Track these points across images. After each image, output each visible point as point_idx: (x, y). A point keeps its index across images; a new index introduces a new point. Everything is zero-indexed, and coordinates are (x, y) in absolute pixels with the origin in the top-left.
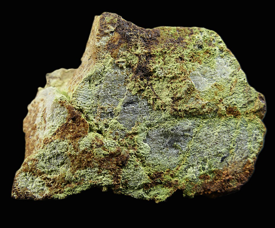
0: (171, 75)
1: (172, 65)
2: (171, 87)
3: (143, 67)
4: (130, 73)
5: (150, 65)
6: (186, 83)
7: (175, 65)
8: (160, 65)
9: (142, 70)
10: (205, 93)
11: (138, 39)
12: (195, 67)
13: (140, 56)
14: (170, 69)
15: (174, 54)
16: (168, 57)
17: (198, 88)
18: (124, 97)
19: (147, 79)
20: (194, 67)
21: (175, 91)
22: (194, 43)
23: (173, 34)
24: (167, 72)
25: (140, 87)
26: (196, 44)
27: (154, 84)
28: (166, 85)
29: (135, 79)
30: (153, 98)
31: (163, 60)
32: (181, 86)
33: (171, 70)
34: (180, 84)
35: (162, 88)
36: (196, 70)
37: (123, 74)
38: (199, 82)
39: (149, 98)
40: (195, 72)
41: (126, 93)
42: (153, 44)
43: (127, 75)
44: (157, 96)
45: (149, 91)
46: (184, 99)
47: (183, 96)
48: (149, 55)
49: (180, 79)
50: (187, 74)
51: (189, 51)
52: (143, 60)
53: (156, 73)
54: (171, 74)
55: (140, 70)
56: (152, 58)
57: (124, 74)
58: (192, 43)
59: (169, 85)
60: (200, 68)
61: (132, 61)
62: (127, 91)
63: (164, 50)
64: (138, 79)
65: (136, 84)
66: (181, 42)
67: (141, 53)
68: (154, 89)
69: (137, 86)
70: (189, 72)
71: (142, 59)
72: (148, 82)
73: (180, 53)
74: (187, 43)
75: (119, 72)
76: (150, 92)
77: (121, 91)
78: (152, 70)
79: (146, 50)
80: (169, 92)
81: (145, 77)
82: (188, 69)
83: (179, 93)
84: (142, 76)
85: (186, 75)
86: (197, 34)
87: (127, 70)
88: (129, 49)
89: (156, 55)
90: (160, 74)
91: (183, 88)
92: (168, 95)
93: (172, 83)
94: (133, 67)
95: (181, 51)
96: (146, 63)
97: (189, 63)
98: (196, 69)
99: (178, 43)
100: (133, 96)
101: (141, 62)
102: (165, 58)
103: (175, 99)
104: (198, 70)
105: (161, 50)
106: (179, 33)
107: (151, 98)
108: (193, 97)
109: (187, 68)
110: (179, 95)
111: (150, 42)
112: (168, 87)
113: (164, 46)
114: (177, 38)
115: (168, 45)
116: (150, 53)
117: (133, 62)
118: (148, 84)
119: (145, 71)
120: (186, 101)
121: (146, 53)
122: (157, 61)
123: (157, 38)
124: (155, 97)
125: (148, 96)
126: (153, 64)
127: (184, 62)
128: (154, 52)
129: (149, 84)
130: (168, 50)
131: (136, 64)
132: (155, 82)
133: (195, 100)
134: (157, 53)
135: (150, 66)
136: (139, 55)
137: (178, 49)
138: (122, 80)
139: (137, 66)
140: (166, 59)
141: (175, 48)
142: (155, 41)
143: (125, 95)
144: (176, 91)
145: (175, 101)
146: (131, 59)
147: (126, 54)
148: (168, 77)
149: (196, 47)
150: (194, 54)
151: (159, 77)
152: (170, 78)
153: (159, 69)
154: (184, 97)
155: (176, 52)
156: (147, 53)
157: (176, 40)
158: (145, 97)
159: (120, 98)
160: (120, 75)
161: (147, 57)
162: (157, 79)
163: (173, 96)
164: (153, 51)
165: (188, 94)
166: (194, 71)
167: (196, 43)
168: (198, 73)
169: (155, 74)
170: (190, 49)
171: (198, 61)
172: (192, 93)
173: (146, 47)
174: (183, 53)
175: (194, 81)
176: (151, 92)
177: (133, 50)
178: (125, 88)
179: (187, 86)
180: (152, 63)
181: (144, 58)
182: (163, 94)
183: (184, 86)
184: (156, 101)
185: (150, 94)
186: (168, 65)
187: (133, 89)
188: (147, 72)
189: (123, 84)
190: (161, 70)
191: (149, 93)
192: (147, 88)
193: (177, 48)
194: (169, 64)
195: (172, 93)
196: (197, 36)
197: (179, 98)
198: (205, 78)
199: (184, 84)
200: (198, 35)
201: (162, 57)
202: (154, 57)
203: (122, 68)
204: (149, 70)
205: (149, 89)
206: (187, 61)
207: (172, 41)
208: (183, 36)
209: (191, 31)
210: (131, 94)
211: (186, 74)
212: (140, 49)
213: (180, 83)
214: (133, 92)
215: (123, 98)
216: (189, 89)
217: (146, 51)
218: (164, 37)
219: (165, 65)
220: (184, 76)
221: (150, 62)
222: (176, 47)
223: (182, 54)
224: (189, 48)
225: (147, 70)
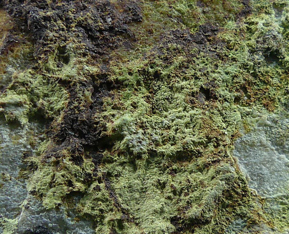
0: (173, 147)
1: (178, 115)
2: (172, 186)
3: (83, 122)
4: (41, 139)
5: (106, 113)
6: (218, 172)
7: (188, 114)
8: (136, 114)
9: (78, 130)
10: (282, 203)
11: (68, 31)
12: (253, 119)
13: (74, 85)
14: (169, 128)
15: (185, 79)
16: (164, 88)
17: (259, 187)
18: (19, 214)
19: (95, 158)
20: (249, 119)
21: (182, 197)
22: (253, 42)
23: (183, 14)
24: (158, 137)
25: (70, 184)
26: (259, 45)
27: (116, 176)
28: (156, 178)
29: (53, 159)
30: (112, 220)
31: (148, 97)
32: (201, 183)
33: (172, 133)
34: (201, 178)
35: (142, 189)
36: (255, 130)
37: (19, 144)
38: (264, 167)
39: (98, 219)
40: (254, 137)
41: (25, 202)
42: (116, 47)
43: (29, 147)
44: (124, 213)
45: (99, 196)
46: (213, 222)
47: (207, 216)
48: (101, 84)
49: (200, 161)
50: (224, 146)
51: (233, 69)
52: (82, 98)
53: (124, 141)
54: (172, 145)
55: (73, 129)
56: (111, 92)
57: (21, 141)
58: (244, 43)
59: (163, 178)
60: (269, 123)
61: (49, 101)
62: (29, 196)
63: (152, 67)
64: (65, 161)
65: (58, 174)
66: (209, 41)
67: (77, 77)
68: (117, 191)
69: (59, 180)
70: (232, 136)
71: (80, 95)
72: (95, 170)
73: (205, 75)
74: (228, 42)
75: (5, 136)
76: (103, 201)
77: (10, 195)
78: (109, 132)
79: (93, 65)
80: (163, 200)
81: (88, 153)
82: (229, 129)
83: (195, 206)
84: (79, 151)
85: (221, 147)
86: (263, 15)
87: (31, 129)
88: (40, 62)
89: (127, 82)
90: (135, 143)
91: (209, 188)
92: (162, 211)
93: (174, 172)
94: (52, 119)
95: (209, 70)
96: (91, 107)
97: (234, 106)
98: (256, 128)
99: (199, 43)
100: (49, 211)
101: (76, 104)
102: (156, 91)
103: (183, 222)
104: (261, 128)
105: (142, 65)
106: (204, 12)
107: (107, 220)
108: (242, 216)
109: (224, 125)
110: (194, 211)
111: (107, 39)
112: (162, 186)
113: (153, 55)
114: (195, 26)
115: (165, 51)
116: (104, 76)
117: (52, 106)
118: (96, 175)
119: (89, 132)
120: (218, 229)
121: (92, 76)
122: (129, 102)
123: (133, 29)
124: (119, 218)
125: (96, 212)
126: (115, 112)
127: (218, 104)
128: (120, 74)
129: (100, 174)
130: (167, 67)
131: (59, 111)
132: (119, 168)
133: (249, 227)
134: (129, 77)
135: (105, 117)
136: (70, 82)
137: (197, 62)
138: (14, 161)
139: (64, 118)
140: (159, 96)
141: (189, 62)
142: (125, 38)
143: (23, 208)
144: (188, 197)
145: (181, 229)
146: (46, 95)
147: (29, 79)
148: (162, 155)
149: (259, 57)
150: (251, 78)
151: (131, 153)
152: (170, 156)
153: (133, 128)
154: (211, 217)
155: (190, 72)
156: (98, 75)
157: (191, 36)
158: (86, 214)
159: (6, 216)
160: (7, 146)
161: (96, 91)
162: (125, 160)
163: (176, 213)
164: (118, 71)
165: (225, 206)
166: (248, 132)
167: (257, 42)
168: (264, 138)
169: (120, 145)
170: (238, 64)
171: (264, 102)
172: (240, 205)
173: (93, 57)
174: (214, 75)
175: (246, 165)
176: (107, 200)
177: (51, 67)
178: (24, 187)
179: (224, 182)
180: (113, 108)
181: (87, 93)
182: (144, 208)
183: (214, 181)
184: (121, 227)
185: (101, 207)
186: (165, 113)
187: (47, 190)
188: (95, 136)
189: (17, 172)
190: (141, 131)
191: (99, 202)
192: (93, 186)
193: (194, 59)
194: (166, 110)
195: (175, 204)
196: (264, 21)
197: (196, 219)
198: (283, 156)
199: (213, 178)
200: (267, 17)
201: (144, 90)
202: (118, 88)
203: (14, 124)
204: (100, 132)
205: (100, 190)
206: (225, 100)
207: (179, 37)
208: (217, 19)
209: (244, 4)
210: (41, 205)
211: (221, 143)
212: (75, 64)
213: (201, 171)
214: (46, 201)
215: (16, 216)
216: (228, 191)
217: (94, 70)
218: (156, 24)
219: (154, 113)
220: (213, 149)
221: (105, 104)
222: (193, 56)
223: (210, 79)
224: (234, 59)
225: (95, 129)
